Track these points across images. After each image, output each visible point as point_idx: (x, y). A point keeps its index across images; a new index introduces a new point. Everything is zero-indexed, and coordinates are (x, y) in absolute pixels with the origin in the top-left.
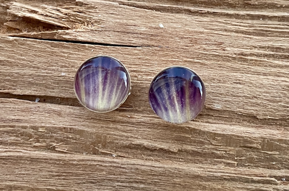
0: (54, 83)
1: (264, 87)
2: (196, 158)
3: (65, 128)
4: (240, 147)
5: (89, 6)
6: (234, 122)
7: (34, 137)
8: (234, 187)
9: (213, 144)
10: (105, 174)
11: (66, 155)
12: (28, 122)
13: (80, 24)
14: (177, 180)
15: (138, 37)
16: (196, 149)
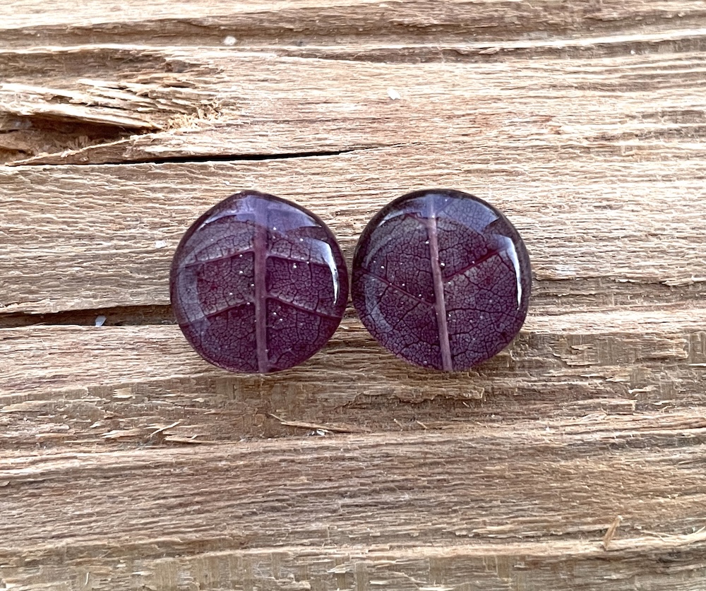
0: (138, 271)
1: (670, 207)
2: (531, 407)
3: (182, 381)
4: (638, 361)
5: (201, 68)
6: (611, 303)
7: (105, 417)
8: (638, 463)
9: (569, 364)
10: (306, 481)
11: (197, 449)
12: (82, 380)
13: (185, 116)
14: (495, 468)
15: (339, 129)
16: (530, 384)
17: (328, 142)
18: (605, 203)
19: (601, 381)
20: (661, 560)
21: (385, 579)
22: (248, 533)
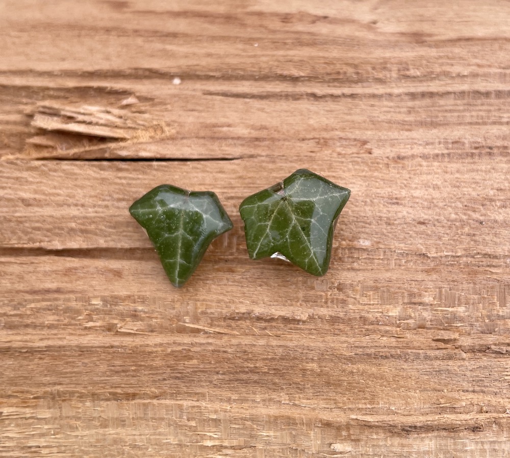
0: (110, 227)
2: (336, 327)
3: (130, 296)
4: (404, 304)
5: (155, 101)
7: (85, 314)
9: (361, 302)
10: (196, 363)
11: (135, 338)
13: (144, 131)
16: (336, 313)
17: (227, 152)
18: (395, 201)
19: (380, 314)
20: (403, 430)
21: (239, 424)
22: (160, 390)
